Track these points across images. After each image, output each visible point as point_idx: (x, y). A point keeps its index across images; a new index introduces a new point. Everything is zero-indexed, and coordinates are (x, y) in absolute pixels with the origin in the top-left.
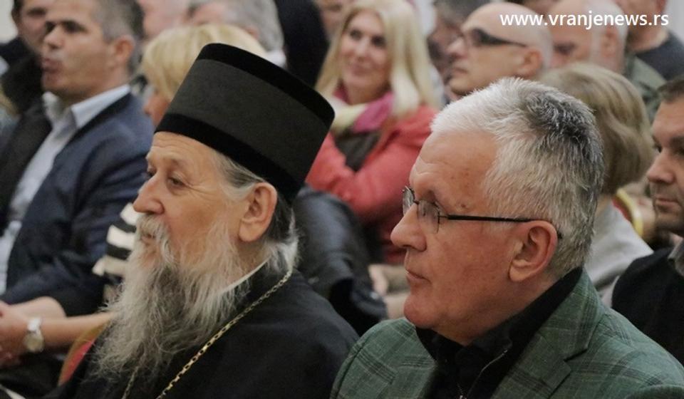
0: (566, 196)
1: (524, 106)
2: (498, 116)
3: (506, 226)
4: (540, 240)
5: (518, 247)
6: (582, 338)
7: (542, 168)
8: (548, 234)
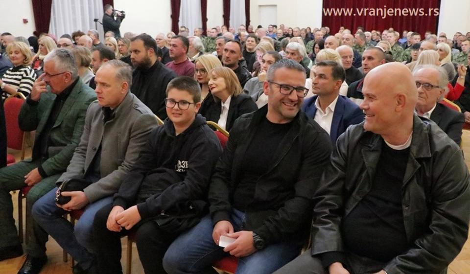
0: (70, 67)
1: (57, 54)
2: (53, 57)
3: (62, 75)
4: (68, 75)
5: (65, 77)
6: (80, 89)
7: (63, 64)
8: (68, 74)
